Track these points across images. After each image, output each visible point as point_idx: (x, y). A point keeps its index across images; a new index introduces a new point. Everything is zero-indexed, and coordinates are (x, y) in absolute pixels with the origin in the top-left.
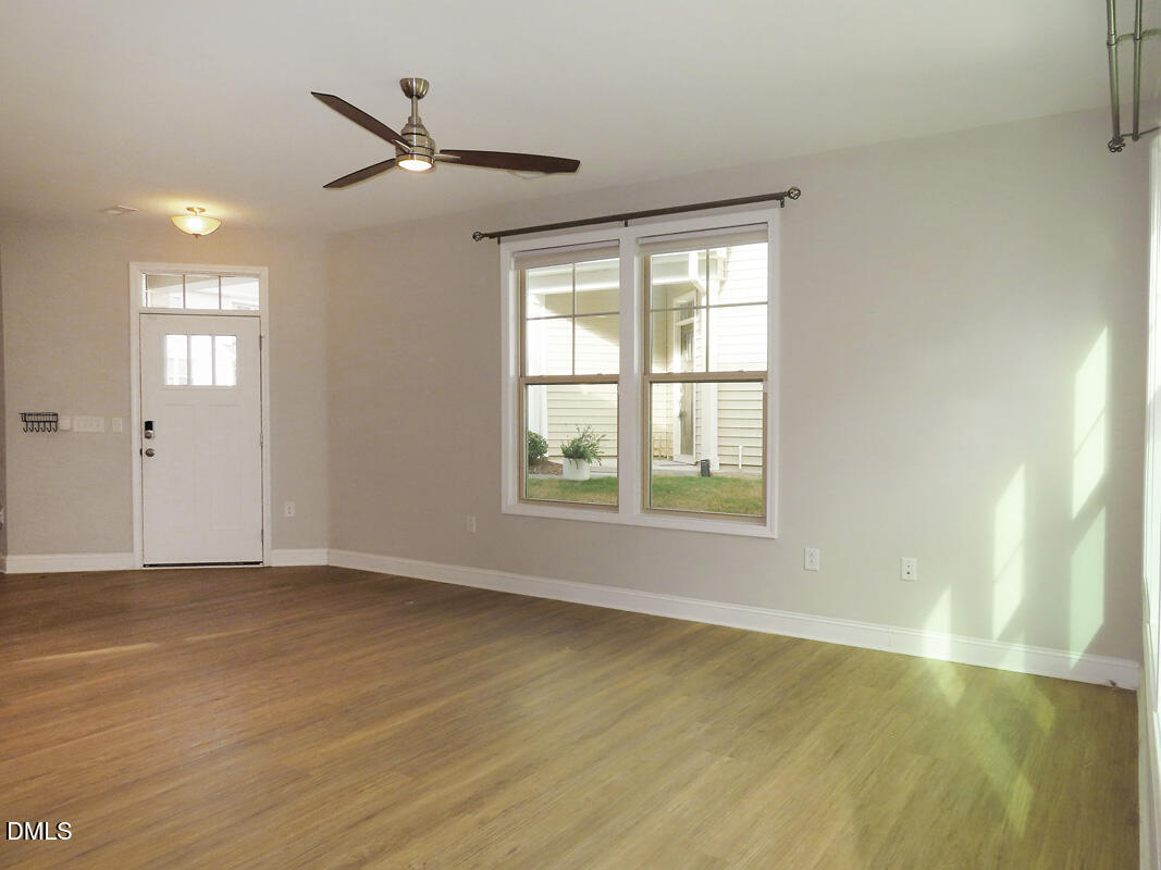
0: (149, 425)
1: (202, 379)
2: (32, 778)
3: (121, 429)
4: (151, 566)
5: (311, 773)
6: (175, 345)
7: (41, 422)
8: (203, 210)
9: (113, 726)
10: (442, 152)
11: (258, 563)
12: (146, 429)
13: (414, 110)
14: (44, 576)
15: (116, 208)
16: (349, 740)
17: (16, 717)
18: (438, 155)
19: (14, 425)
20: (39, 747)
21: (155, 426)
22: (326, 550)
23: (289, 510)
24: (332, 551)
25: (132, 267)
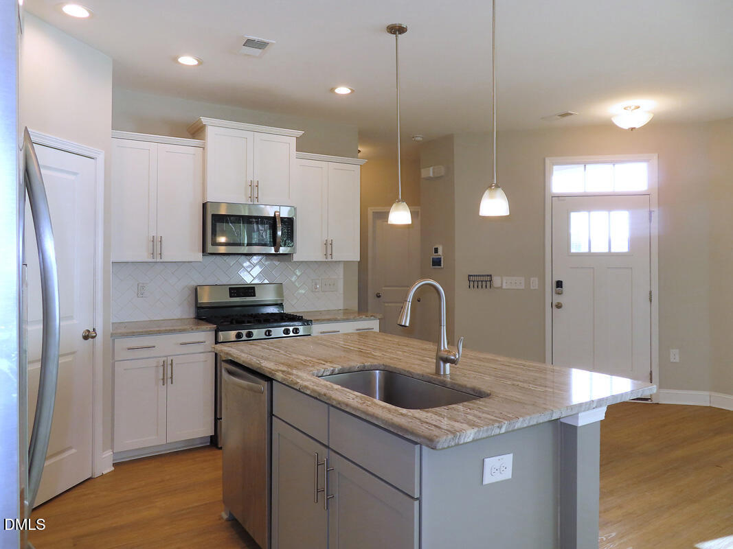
0: (559, 284)
1: (601, 247)
3: (537, 287)
6: (578, 220)
7: (480, 282)
8: (639, 106)
11: (649, 399)
12: (557, 287)
19: (461, 283)
21: (564, 285)
22: (707, 393)
23: (675, 356)
24: (713, 394)
25: (548, 161)
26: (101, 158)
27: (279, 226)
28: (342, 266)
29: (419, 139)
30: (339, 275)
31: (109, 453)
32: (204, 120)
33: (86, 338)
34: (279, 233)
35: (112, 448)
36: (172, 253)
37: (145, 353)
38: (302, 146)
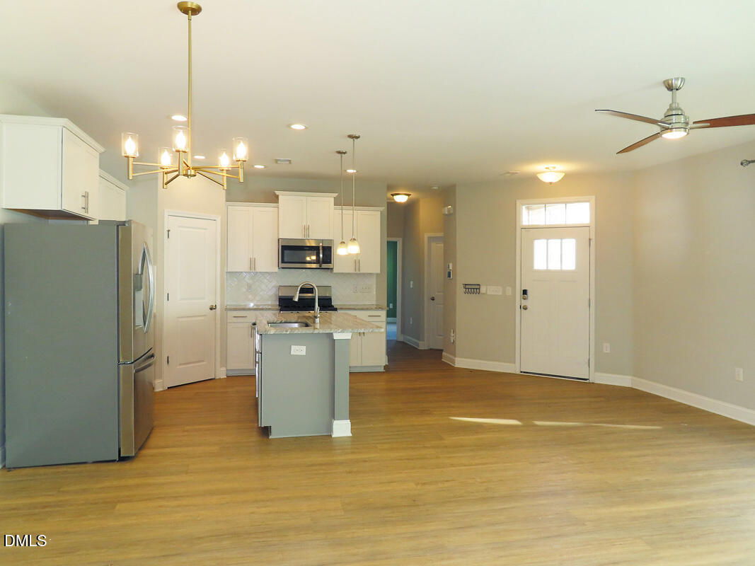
0: (525, 292)
1: (555, 266)
2: (447, 481)
3: (510, 294)
4: (525, 372)
5: (586, 523)
6: (539, 246)
7: (473, 289)
8: (554, 168)
9: (487, 464)
10: (694, 123)
11: (586, 380)
12: (524, 294)
13: (673, 98)
14: (471, 371)
15: (509, 173)
16: (614, 509)
17: (446, 447)
18: (691, 125)
19: (460, 289)
20: (452, 465)
21: (529, 293)
22: (630, 377)
23: (607, 348)
24: (635, 378)
25: (518, 203)
26: (219, 220)
27: (321, 251)
28: (375, 275)
29: (435, 188)
30: (373, 282)
31: (224, 369)
32: (277, 193)
33: (211, 309)
34: (321, 256)
35: (226, 367)
36: (261, 267)
37: (240, 320)
38: (337, 203)
